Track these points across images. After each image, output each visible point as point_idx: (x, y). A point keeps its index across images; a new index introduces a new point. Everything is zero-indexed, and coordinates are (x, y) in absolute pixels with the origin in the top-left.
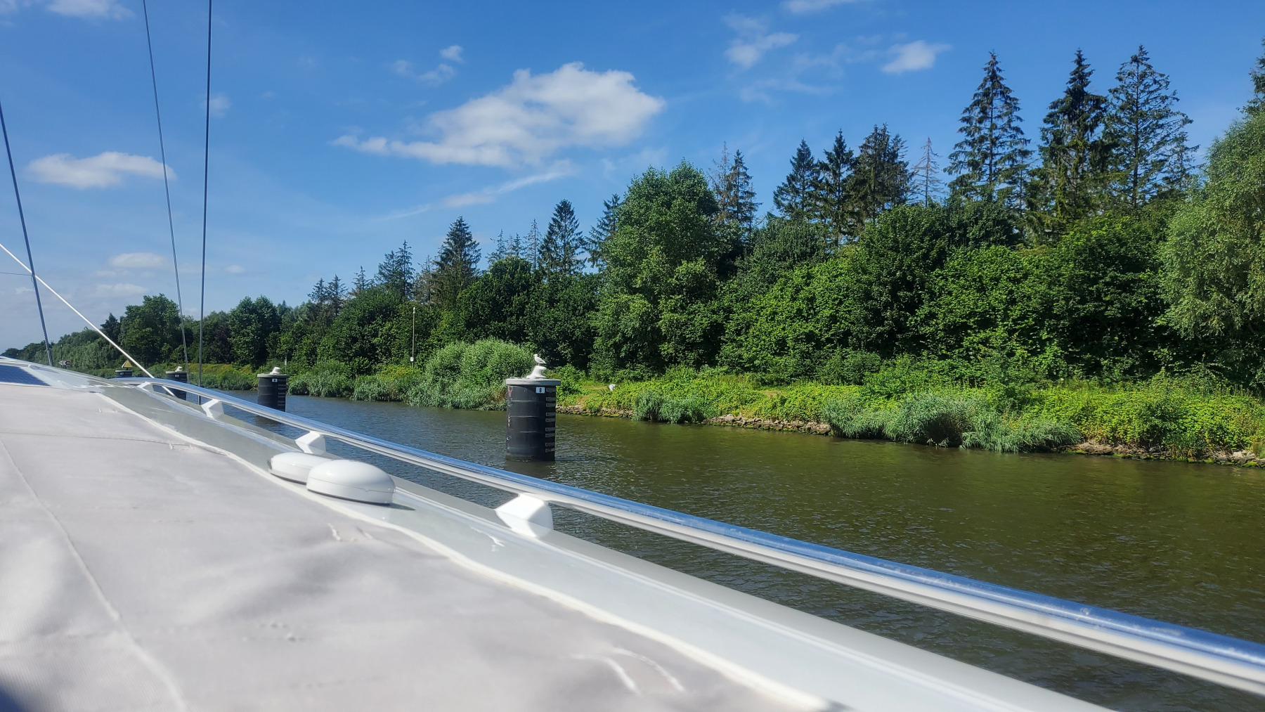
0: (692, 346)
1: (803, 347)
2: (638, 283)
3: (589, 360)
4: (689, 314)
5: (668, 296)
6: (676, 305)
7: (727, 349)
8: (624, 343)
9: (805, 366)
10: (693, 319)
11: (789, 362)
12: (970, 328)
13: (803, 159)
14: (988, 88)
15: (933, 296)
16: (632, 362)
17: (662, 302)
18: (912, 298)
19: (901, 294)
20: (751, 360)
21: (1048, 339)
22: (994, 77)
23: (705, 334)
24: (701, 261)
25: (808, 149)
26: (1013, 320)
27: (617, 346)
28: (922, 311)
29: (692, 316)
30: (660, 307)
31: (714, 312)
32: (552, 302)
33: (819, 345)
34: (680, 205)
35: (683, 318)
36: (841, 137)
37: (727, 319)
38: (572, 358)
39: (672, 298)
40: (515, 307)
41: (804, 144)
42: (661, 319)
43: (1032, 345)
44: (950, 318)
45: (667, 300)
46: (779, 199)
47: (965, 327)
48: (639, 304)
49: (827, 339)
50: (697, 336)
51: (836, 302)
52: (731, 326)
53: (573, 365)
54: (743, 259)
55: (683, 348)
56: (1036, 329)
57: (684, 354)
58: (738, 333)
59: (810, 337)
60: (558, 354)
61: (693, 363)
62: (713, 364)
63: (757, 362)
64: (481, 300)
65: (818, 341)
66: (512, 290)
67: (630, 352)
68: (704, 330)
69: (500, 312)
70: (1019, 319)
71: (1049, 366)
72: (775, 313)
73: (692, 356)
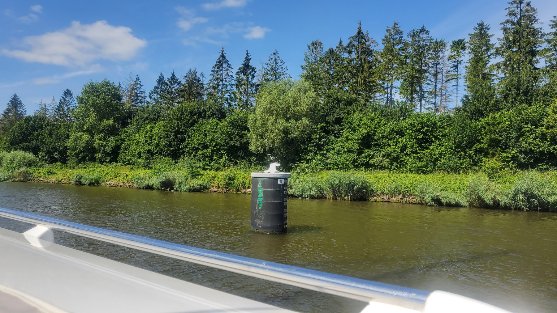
0: (108, 154)
1: (146, 155)
2: (85, 128)
3: (67, 160)
4: (107, 141)
5: (98, 134)
6: (101, 137)
7: (122, 156)
8: (80, 153)
9: (147, 162)
10: (108, 143)
11: (142, 161)
12: (200, 149)
13: (161, 80)
14: (221, 60)
15: (189, 137)
16: (84, 161)
17: (95, 136)
18: (183, 137)
19: (178, 136)
20: (129, 160)
21: (223, 153)
22: (222, 56)
23: (113, 150)
24: (112, 120)
25: (163, 76)
26: (213, 146)
27: (77, 154)
28: (185, 143)
29: (108, 142)
30: (95, 138)
31: (117, 141)
32: (51, 134)
33: (152, 155)
34: (103, 97)
35: (104, 143)
36: (174, 73)
37: (122, 143)
38: (61, 159)
39: (100, 135)
40: (35, 136)
41: (161, 74)
42: (95, 143)
43: (219, 155)
44: (193, 145)
45: (97, 136)
46: (151, 95)
47: (198, 148)
48: (86, 136)
49: (156, 152)
50: (109, 150)
51: (159, 138)
52: (123, 147)
53: (61, 162)
54: (131, 119)
55: (105, 155)
56: (220, 150)
57: (105, 158)
58: (126, 149)
59: (149, 151)
60: (54, 158)
61: (109, 162)
62: (117, 162)
63: (131, 161)
64: (18, 133)
65: (152, 153)
66: (34, 128)
67: (83, 157)
68: (112, 148)
69: (27, 138)
70: (214, 146)
71: (223, 163)
72: (139, 142)
73: (108, 158)
